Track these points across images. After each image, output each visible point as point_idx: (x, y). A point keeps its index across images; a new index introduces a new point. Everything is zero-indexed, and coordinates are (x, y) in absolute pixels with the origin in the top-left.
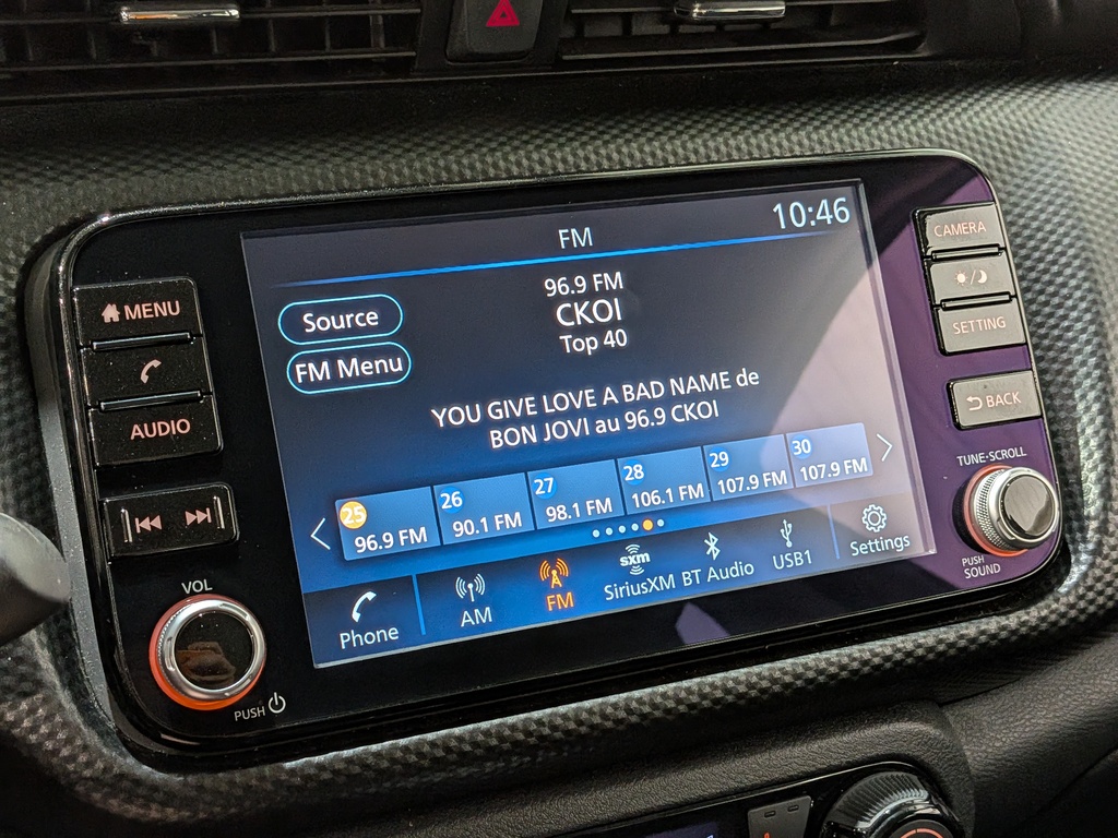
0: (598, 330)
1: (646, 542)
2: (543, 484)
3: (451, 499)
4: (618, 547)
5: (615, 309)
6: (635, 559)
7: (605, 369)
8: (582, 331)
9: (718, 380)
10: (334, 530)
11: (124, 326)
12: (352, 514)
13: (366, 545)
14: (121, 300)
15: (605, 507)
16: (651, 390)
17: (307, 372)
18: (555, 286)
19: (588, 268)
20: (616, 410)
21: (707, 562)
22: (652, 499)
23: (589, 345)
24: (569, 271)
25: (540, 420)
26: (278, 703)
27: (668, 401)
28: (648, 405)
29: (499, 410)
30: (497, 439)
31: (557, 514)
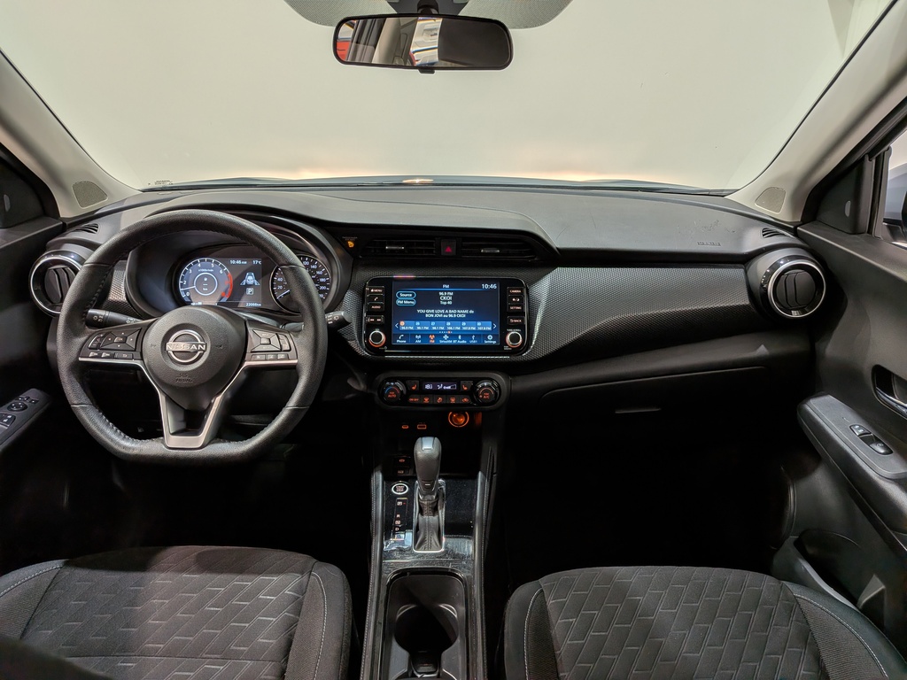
0: (447, 301)
1: (448, 335)
2: (433, 323)
3: (418, 323)
4: (444, 335)
5: (450, 298)
6: (446, 337)
7: (447, 307)
8: (444, 301)
9: (466, 311)
10: (399, 325)
11: (374, 292)
12: (402, 323)
13: (403, 328)
14: (374, 289)
15: (443, 328)
16: (455, 311)
17: (398, 302)
18: (441, 294)
19: (447, 291)
20: (447, 314)
21: (458, 339)
22: (451, 328)
23: (445, 303)
24: (444, 291)
25: (434, 314)
26: (386, 347)
27: (456, 314)
28: (453, 314)
29: (428, 311)
30: (427, 316)
31: (434, 328)
